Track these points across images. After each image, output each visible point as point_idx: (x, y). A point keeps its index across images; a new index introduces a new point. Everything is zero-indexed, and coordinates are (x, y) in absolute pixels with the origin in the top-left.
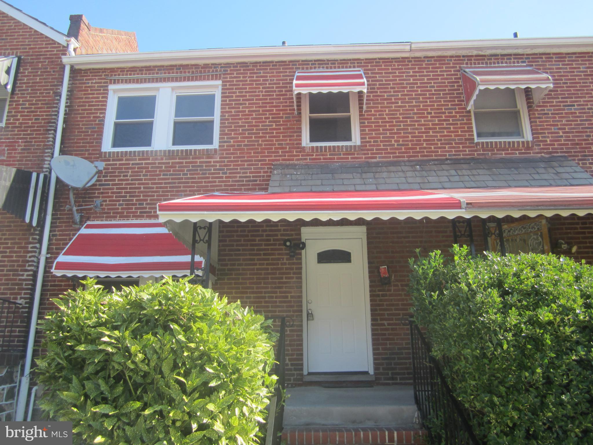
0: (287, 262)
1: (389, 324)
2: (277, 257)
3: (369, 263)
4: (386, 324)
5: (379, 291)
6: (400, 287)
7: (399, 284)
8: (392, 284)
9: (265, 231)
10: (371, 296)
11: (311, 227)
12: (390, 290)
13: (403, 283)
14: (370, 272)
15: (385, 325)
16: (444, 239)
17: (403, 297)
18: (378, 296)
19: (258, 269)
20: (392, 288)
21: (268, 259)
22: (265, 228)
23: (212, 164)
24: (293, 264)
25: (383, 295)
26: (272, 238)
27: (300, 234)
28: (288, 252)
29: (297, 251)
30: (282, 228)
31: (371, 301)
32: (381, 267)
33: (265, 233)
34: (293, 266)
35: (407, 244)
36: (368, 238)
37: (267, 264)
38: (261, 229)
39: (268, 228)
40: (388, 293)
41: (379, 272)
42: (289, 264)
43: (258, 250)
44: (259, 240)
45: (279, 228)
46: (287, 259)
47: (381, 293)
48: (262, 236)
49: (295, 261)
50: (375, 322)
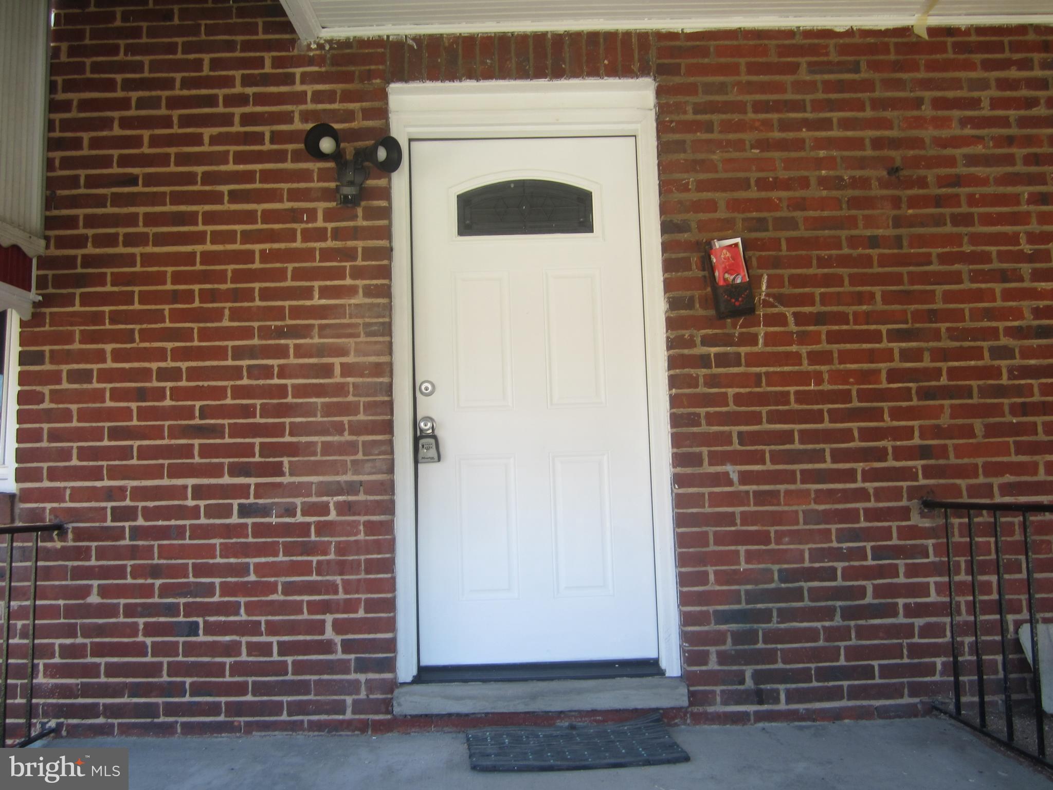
0: (330, 226)
1: (745, 478)
2: (288, 205)
3: (667, 228)
4: (735, 477)
5: (706, 341)
6: (792, 327)
7: (789, 312)
8: (761, 312)
9: (242, 100)
10: (673, 363)
11: (429, 84)
12: (752, 339)
13: (807, 309)
14: (669, 266)
15: (730, 483)
16: (968, 131)
17: (806, 366)
18: (704, 361)
19: (208, 258)
20: (761, 331)
21: (249, 217)
22: (238, 89)
24: (355, 234)
25: (722, 360)
26: (266, 130)
27: (383, 113)
28: (333, 185)
29: (371, 183)
30: (309, 89)
31: (673, 382)
32: (717, 244)
33: (238, 111)
34: (350, 243)
35: (822, 153)
36: (662, 128)
37: (248, 237)
38: (221, 92)
39: (250, 91)
40: (743, 350)
41: (707, 265)
42: (338, 234)
43: (209, 178)
44: (214, 140)
45: (298, 87)
46: (329, 216)
47: (713, 350)
48: (227, 120)
49: (361, 222)
50: (689, 470)
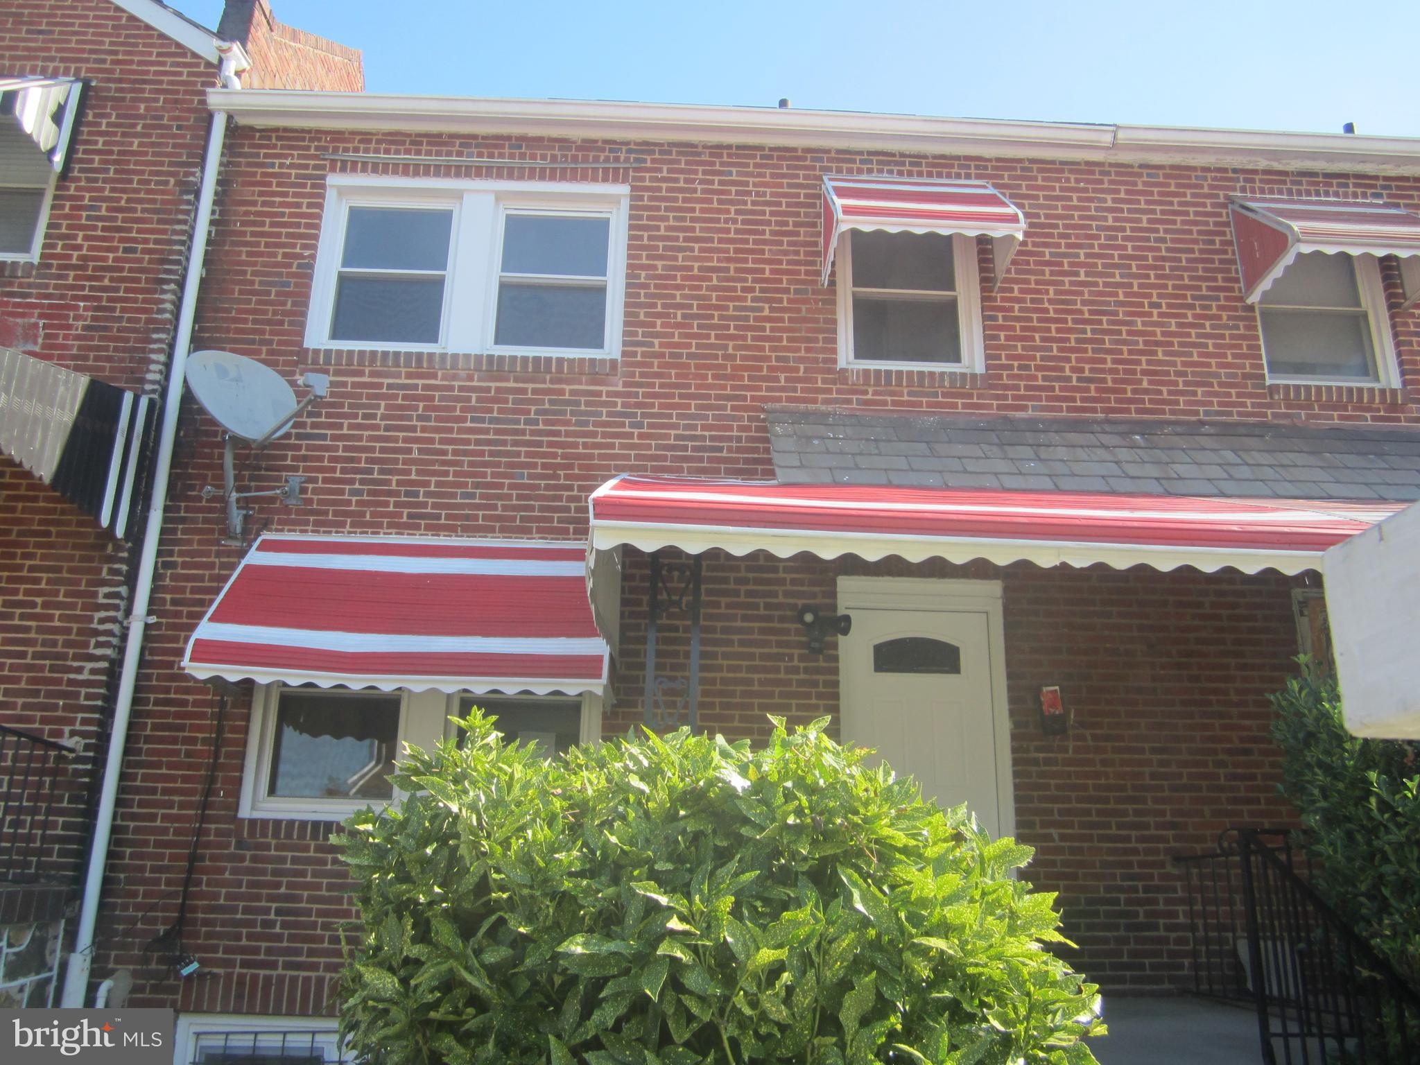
0: (802, 665)
1: (1063, 837)
2: (775, 650)
3: (1010, 676)
4: (1056, 837)
5: (1038, 749)
6: (1091, 743)
7: (1088, 733)
8: (1070, 732)
9: (745, 581)
10: (1016, 762)
11: (864, 578)
12: (1065, 750)
13: (1098, 732)
14: (1012, 700)
15: (1053, 840)
16: (1196, 623)
17: (1099, 768)
18: (1036, 762)
19: (724, 681)
20: (1071, 745)
21: (751, 656)
22: (743, 574)
23: (604, 398)
24: (818, 671)
25: (1047, 762)
26: (761, 601)
27: (833, 595)
28: (803, 639)
29: (828, 639)
30: (788, 576)
31: (1016, 774)
32: (1045, 689)
33: (743, 588)
34: (815, 677)
35: (1107, 633)
36: (1007, 612)
37: (751, 669)
38: (732, 575)
39: (751, 575)
40: (1060, 756)
41: (1037, 699)
42: (806, 670)
43: (725, 630)
44: (728, 606)
45: (781, 575)
46: (802, 658)
47: (1041, 755)
48: (736, 593)
49: (822, 664)
50: (1027, 831)
